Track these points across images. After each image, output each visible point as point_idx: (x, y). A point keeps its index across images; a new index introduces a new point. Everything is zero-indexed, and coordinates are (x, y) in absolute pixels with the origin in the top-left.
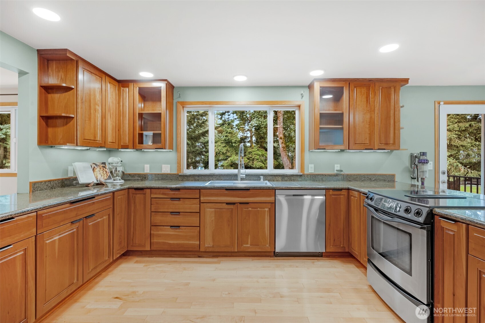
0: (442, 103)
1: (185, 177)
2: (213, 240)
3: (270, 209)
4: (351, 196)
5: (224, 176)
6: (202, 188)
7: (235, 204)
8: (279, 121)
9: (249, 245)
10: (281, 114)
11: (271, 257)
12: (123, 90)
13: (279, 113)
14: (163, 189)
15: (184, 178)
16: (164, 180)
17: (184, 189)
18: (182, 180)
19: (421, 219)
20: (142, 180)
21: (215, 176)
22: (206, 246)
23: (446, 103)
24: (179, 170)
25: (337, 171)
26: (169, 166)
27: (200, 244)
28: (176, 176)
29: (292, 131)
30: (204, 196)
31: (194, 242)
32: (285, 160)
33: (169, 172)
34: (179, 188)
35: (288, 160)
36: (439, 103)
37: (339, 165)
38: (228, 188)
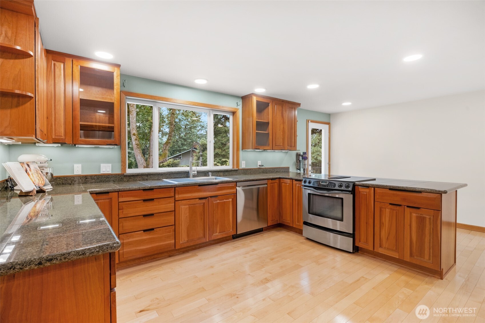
0: (310, 121)
1: (132, 177)
2: (188, 235)
3: (233, 199)
4: (282, 183)
5: (174, 174)
6: (177, 186)
7: (207, 198)
8: (132, 116)
9: (217, 234)
10: (133, 108)
11: (230, 240)
12: (54, 64)
13: (132, 107)
14: (135, 190)
15: (130, 178)
16: (104, 182)
17: (158, 188)
18: (128, 181)
19: (350, 189)
20: (70, 184)
21: (165, 175)
22: (181, 242)
23: (312, 121)
24: (123, 170)
25: (260, 166)
26: (110, 165)
27: (176, 242)
28: (120, 176)
29: (147, 128)
30: (179, 194)
31: (169, 242)
32: (139, 158)
33: (110, 172)
34: (154, 188)
35: (142, 158)
36: (308, 121)
37: (260, 162)
38: (201, 184)
